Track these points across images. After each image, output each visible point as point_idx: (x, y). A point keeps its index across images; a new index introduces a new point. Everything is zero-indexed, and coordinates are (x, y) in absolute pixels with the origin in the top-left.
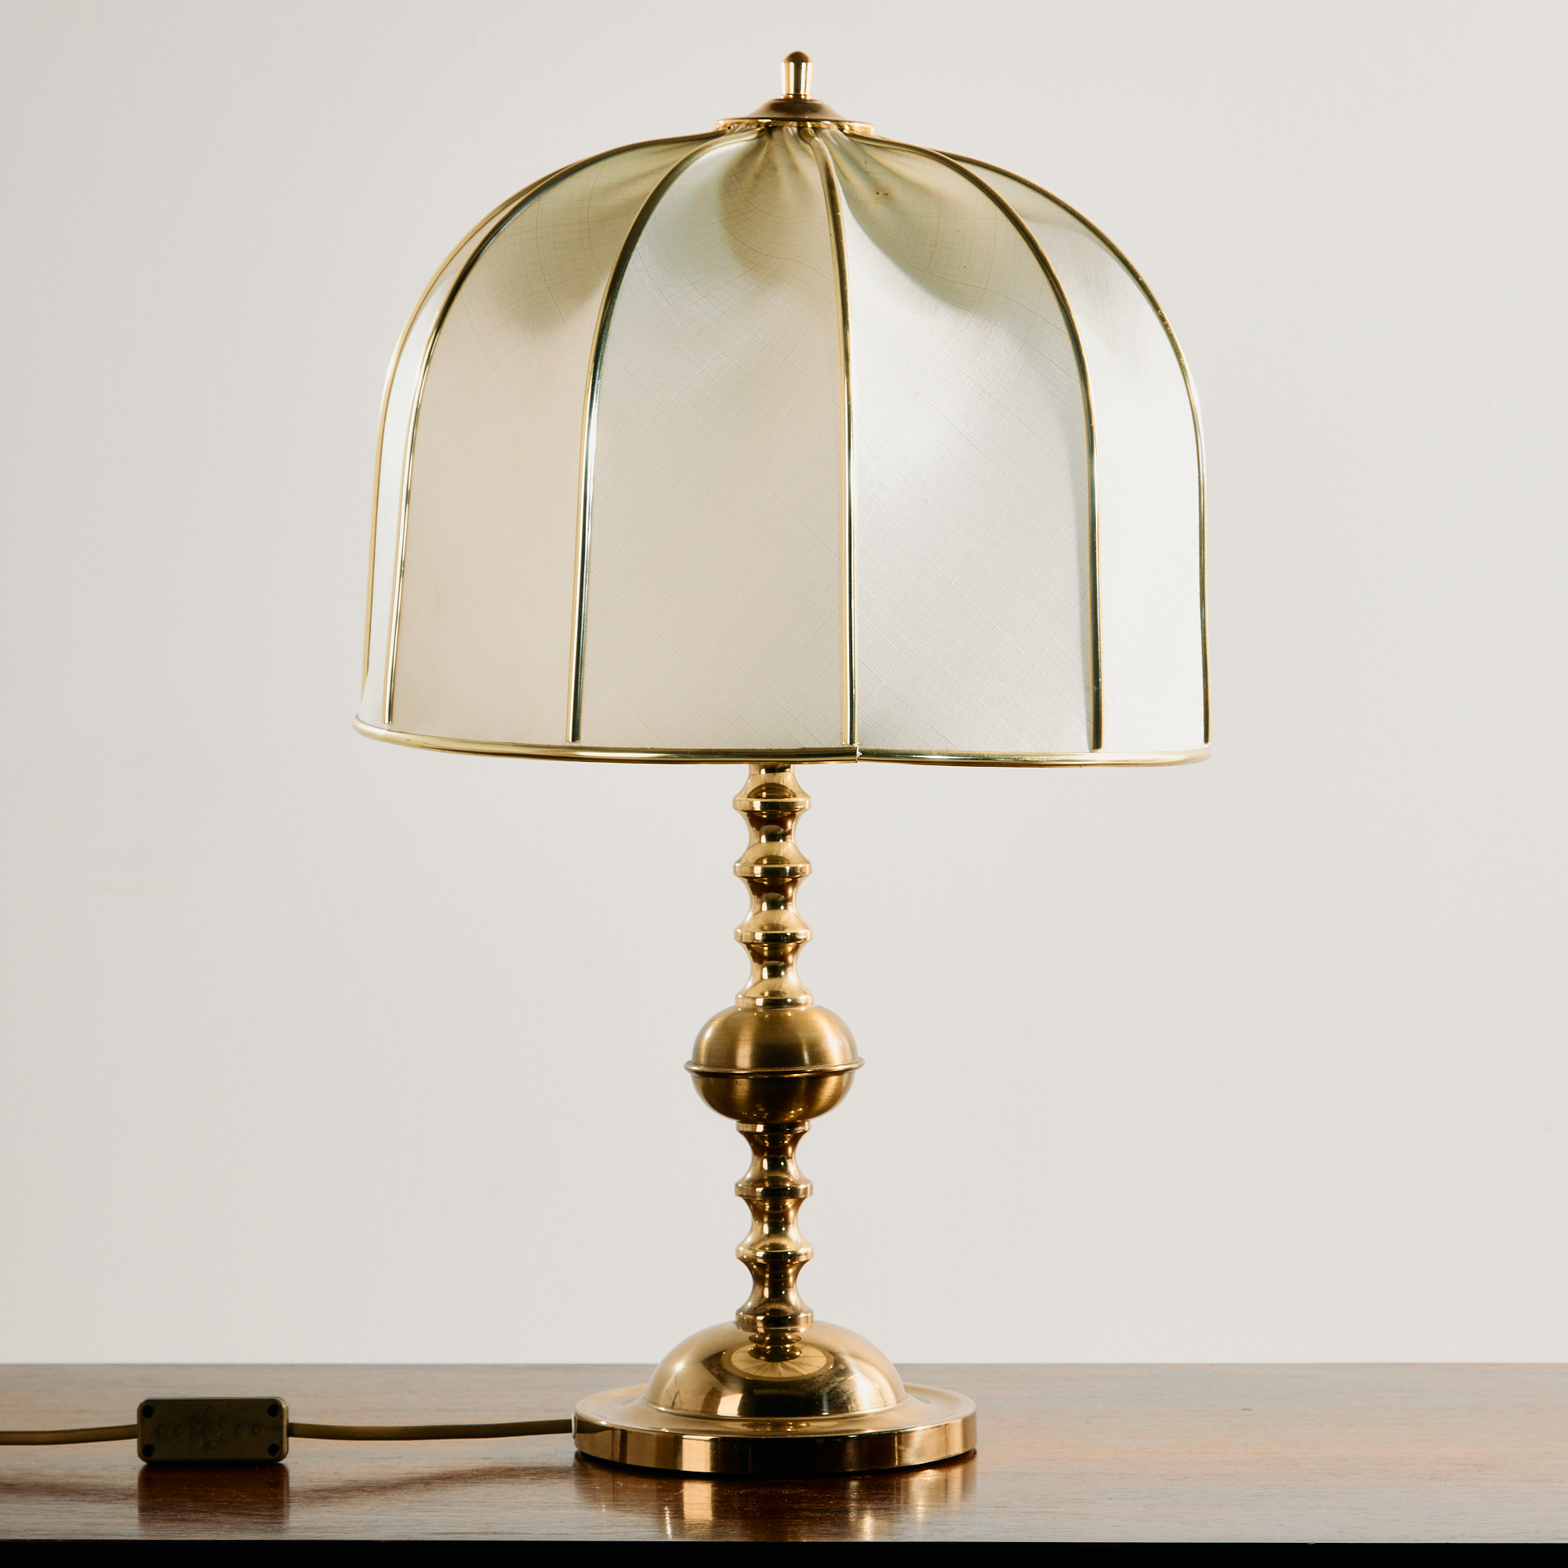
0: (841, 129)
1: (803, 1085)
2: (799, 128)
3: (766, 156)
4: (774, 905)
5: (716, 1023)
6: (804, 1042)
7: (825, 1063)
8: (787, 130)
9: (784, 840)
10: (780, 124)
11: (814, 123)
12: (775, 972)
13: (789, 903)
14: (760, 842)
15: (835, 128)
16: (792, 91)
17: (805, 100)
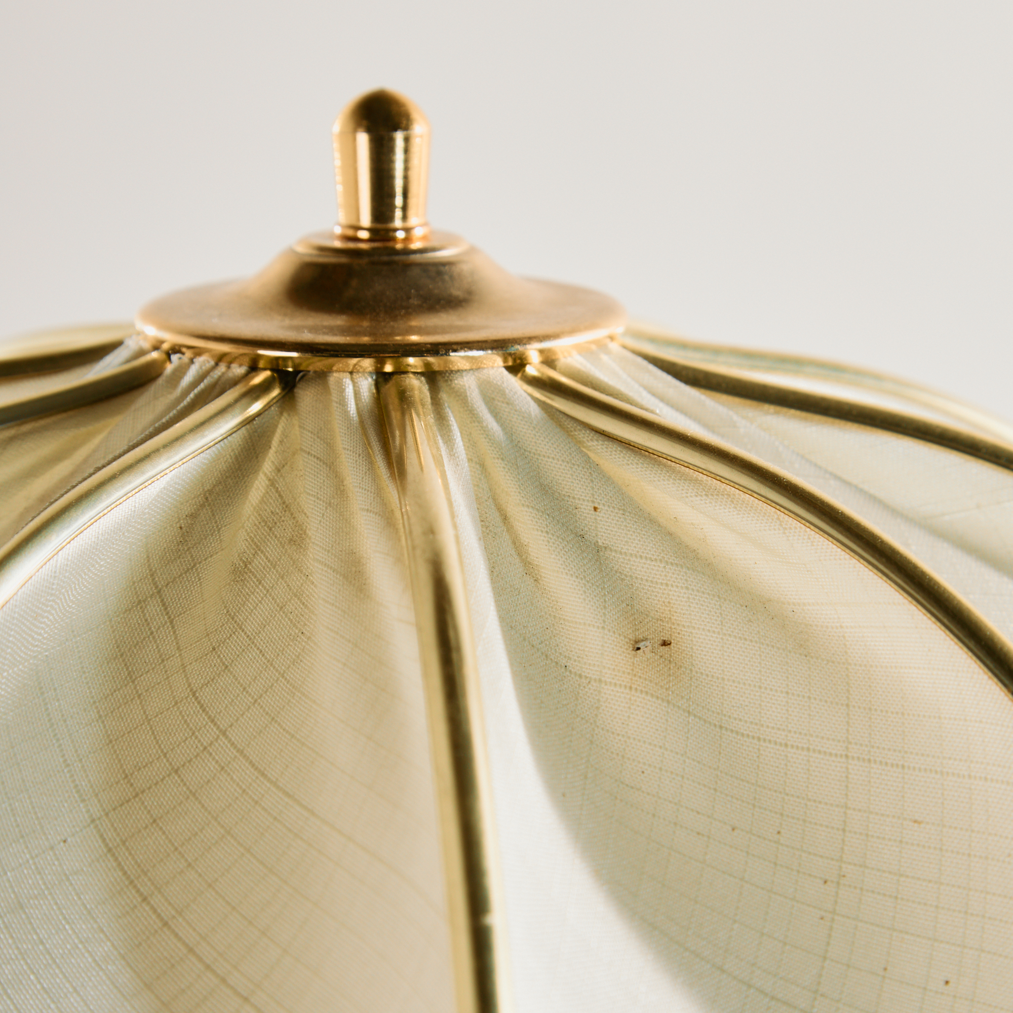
0: (517, 367)
2: (382, 378)
3: (272, 483)
8: (340, 384)
10: (317, 363)
11: (431, 359)
15: (494, 363)
16: (366, 219)
17: (407, 252)
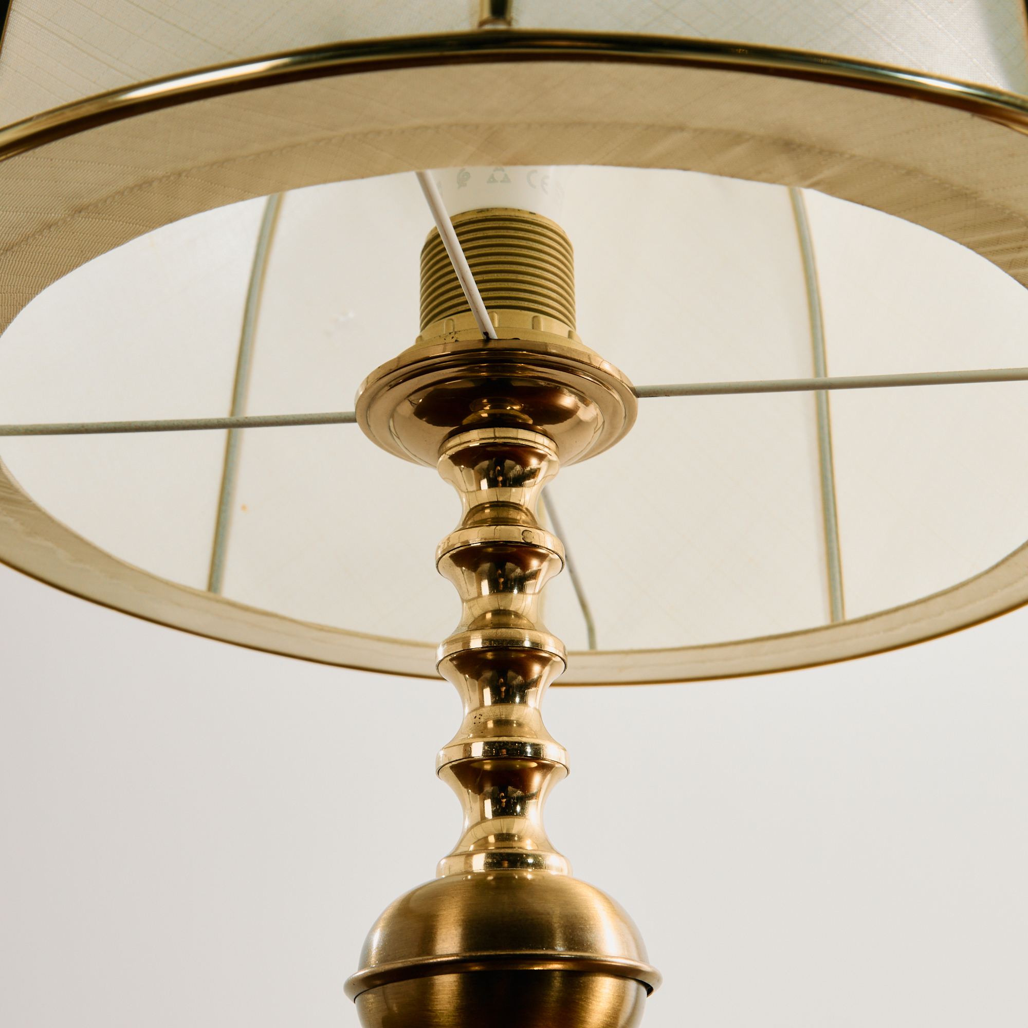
1: (557, 983)
4: (503, 696)
5: (382, 924)
6: (556, 923)
7: (596, 951)
9: (522, 589)
12: (505, 809)
13: (533, 690)
14: (480, 595)
